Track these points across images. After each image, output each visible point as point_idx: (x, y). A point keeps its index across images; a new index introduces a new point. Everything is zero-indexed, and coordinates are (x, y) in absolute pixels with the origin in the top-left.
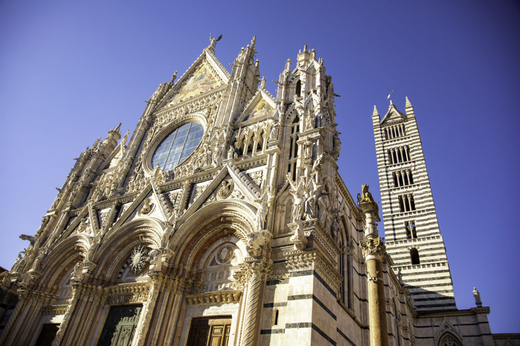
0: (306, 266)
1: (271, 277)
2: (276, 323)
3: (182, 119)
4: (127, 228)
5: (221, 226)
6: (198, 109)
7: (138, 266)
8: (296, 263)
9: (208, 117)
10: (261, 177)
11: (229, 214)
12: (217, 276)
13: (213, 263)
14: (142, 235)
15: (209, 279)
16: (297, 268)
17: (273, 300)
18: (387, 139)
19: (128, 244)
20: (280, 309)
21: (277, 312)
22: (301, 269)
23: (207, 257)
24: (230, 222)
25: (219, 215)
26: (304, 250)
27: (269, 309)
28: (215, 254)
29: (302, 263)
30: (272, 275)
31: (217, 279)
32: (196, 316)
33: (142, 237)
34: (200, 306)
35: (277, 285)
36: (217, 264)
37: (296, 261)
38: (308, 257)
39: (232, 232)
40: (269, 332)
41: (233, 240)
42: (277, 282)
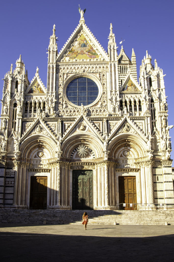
0: (169, 165)
1: (154, 166)
2: (158, 180)
3: (81, 74)
4: (76, 136)
5: (125, 143)
6: (92, 72)
7: (83, 154)
8: (165, 163)
9: (100, 80)
10: (142, 125)
11: (130, 139)
12: (125, 162)
13: (121, 156)
14: (83, 140)
15: (121, 162)
16: (166, 165)
17: (156, 173)
18: (121, 73)
19: (75, 143)
20: (159, 176)
21: (158, 177)
22: (167, 166)
23: (118, 153)
24: (129, 142)
25: (125, 139)
26: (169, 160)
27: (155, 176)
28: (122, 153)
29: (168, 164)
30: (155, 165)
31: (125, 163)
32: (120, 175)
33: (83, 141)
34: (122, 172)
35: (156, 169)
36: (123, 157)
37: (166, 163)
38: (170, 162)
39: (129, 145)
40: (156, 183)
41: (129, 148)
42: (156, 168)
